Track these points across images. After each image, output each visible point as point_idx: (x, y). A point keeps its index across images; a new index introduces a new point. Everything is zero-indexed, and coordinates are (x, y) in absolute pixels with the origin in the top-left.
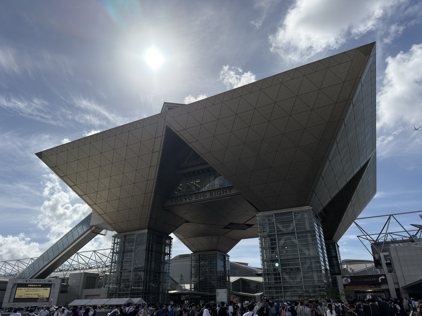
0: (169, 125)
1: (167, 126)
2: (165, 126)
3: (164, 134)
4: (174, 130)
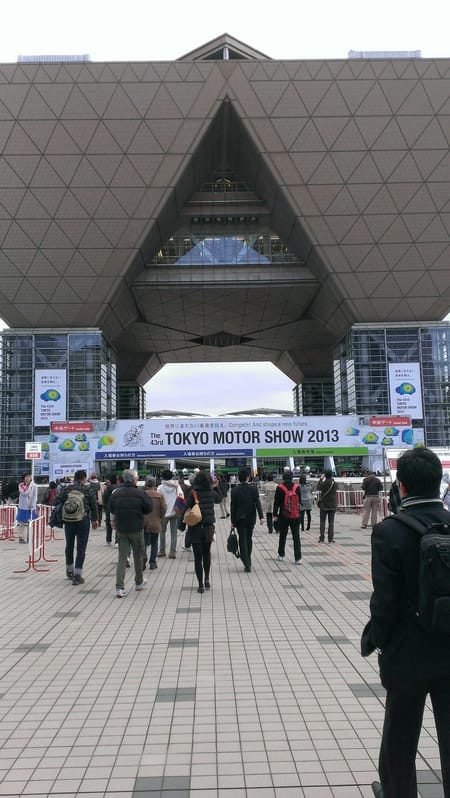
0: (232, 97)
1: (227, 96)
2: (222, 97)
3: (212, 115)
4: (241, 113)
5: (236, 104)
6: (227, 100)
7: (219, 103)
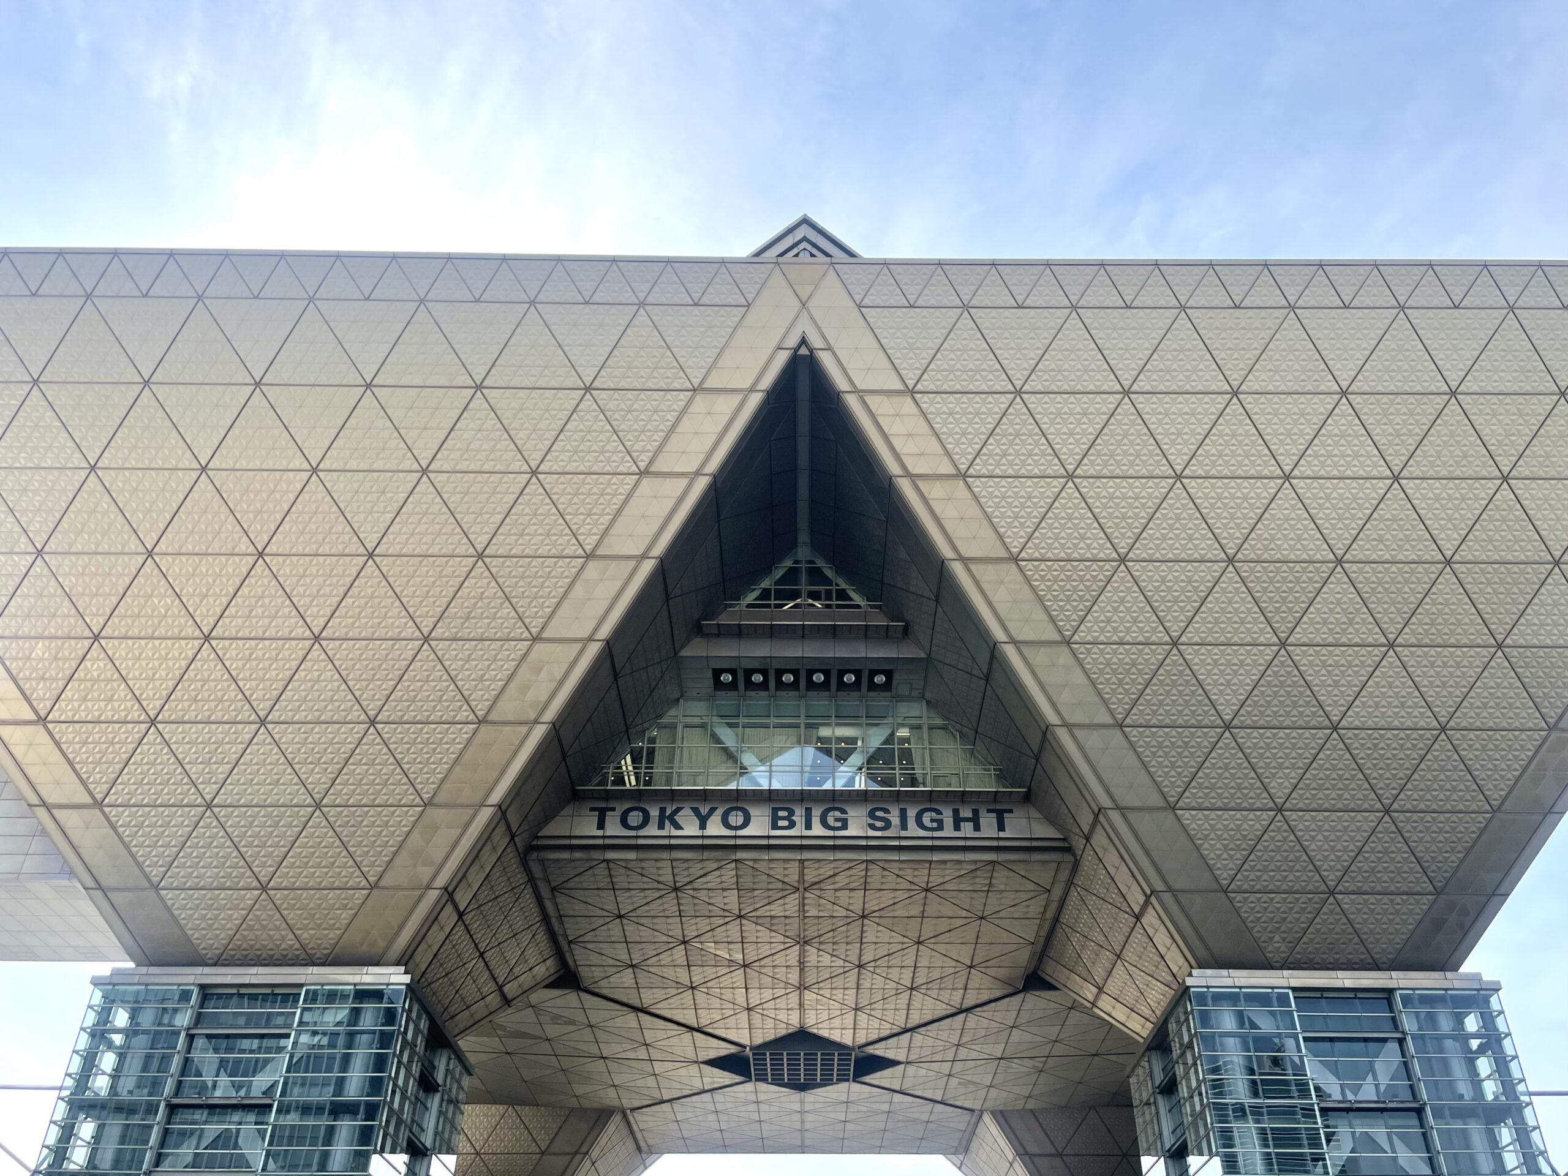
0: (816, 342)
2: (792, 341)
3: (767, 382)
4: (840, 383)
5: (826, 360)
6: (804, 351)
7: (783, 357)
